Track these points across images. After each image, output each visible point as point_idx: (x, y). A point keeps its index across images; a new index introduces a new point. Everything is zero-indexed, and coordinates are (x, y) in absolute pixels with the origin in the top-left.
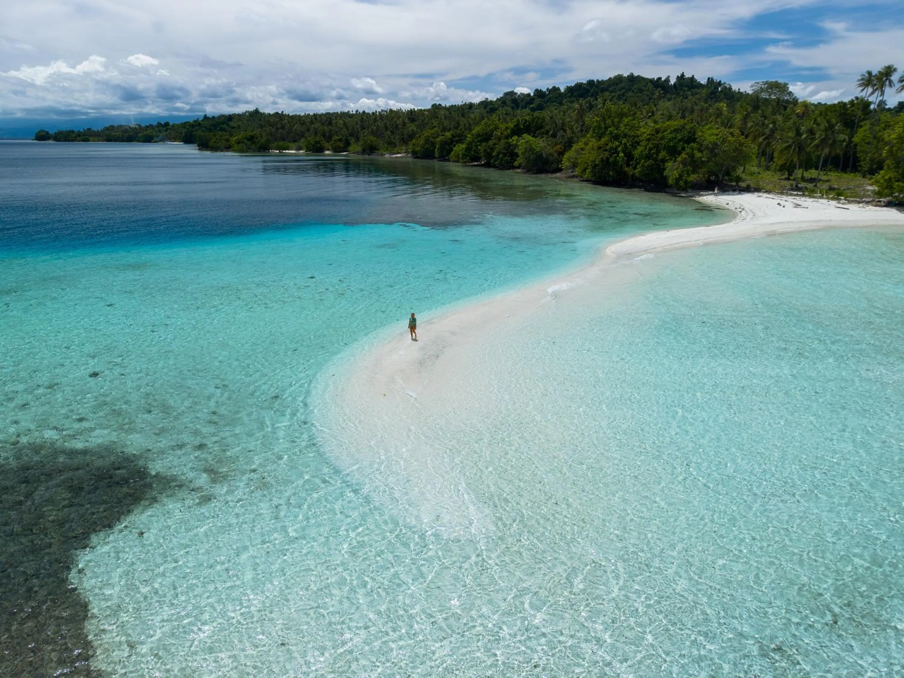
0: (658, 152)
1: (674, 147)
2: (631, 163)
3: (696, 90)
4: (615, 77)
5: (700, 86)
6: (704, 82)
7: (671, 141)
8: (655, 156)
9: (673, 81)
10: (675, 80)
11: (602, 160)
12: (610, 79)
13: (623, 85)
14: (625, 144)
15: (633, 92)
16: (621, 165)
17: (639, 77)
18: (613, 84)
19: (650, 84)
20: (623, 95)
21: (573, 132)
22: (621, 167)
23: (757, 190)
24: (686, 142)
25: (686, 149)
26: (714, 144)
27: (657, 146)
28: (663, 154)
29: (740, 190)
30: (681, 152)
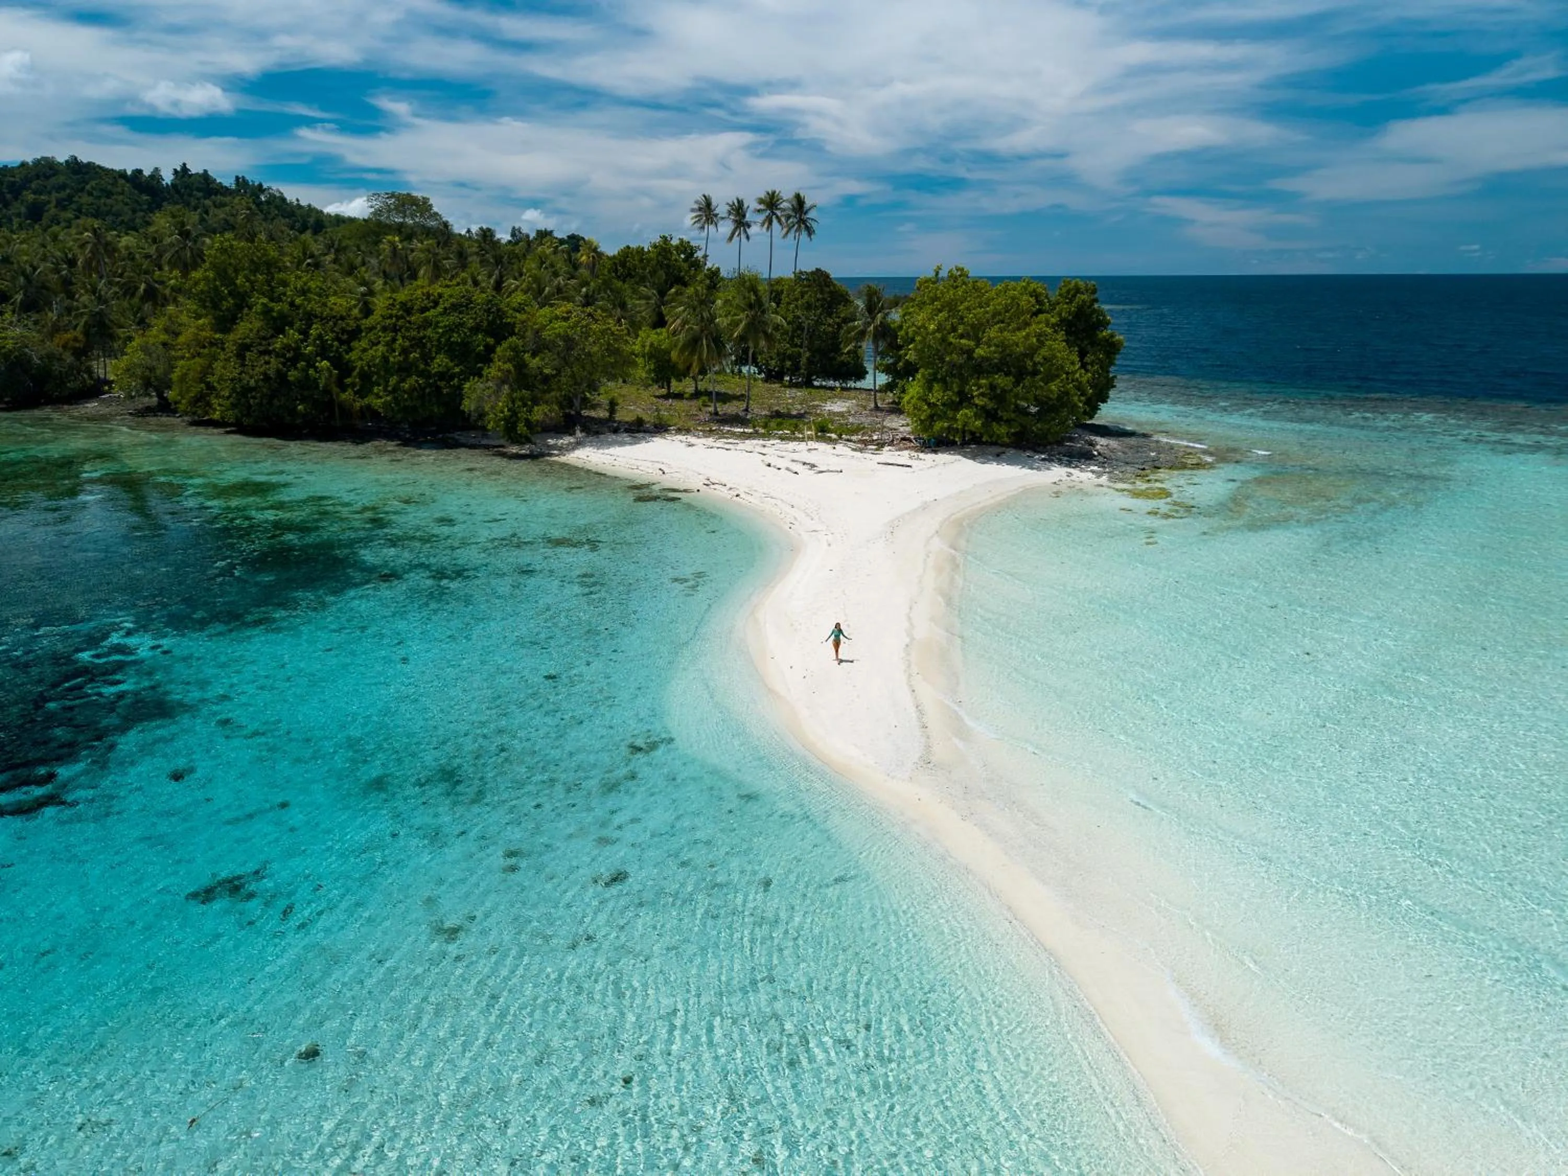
0: (427, 358)
1: (465, 345)
2: (348, 381)
3: (219, 198)
4: (37, 163)
5: (223, 190)
6: (229, 182)
7: (452, 331)
8: (422, 366)
9: (168, 177)
10: (172, 177)
11: (267, 378)
12: (23, 165)
13: (61, 179)
14: (320, 337)
15: (90, 194)
16: (326, 386)
17: (90, 165)
18: (38, 177)
19: (122, 181)
20: (70, 198)
21: (99, 298)
22: (327, 391)
23: (660, 428)
24: (489, 333)
25: (499, 349)
26: (568, 339)
27: (418, 343)
28: (440, 362)
29: (626, 431)
30: (487, 357)
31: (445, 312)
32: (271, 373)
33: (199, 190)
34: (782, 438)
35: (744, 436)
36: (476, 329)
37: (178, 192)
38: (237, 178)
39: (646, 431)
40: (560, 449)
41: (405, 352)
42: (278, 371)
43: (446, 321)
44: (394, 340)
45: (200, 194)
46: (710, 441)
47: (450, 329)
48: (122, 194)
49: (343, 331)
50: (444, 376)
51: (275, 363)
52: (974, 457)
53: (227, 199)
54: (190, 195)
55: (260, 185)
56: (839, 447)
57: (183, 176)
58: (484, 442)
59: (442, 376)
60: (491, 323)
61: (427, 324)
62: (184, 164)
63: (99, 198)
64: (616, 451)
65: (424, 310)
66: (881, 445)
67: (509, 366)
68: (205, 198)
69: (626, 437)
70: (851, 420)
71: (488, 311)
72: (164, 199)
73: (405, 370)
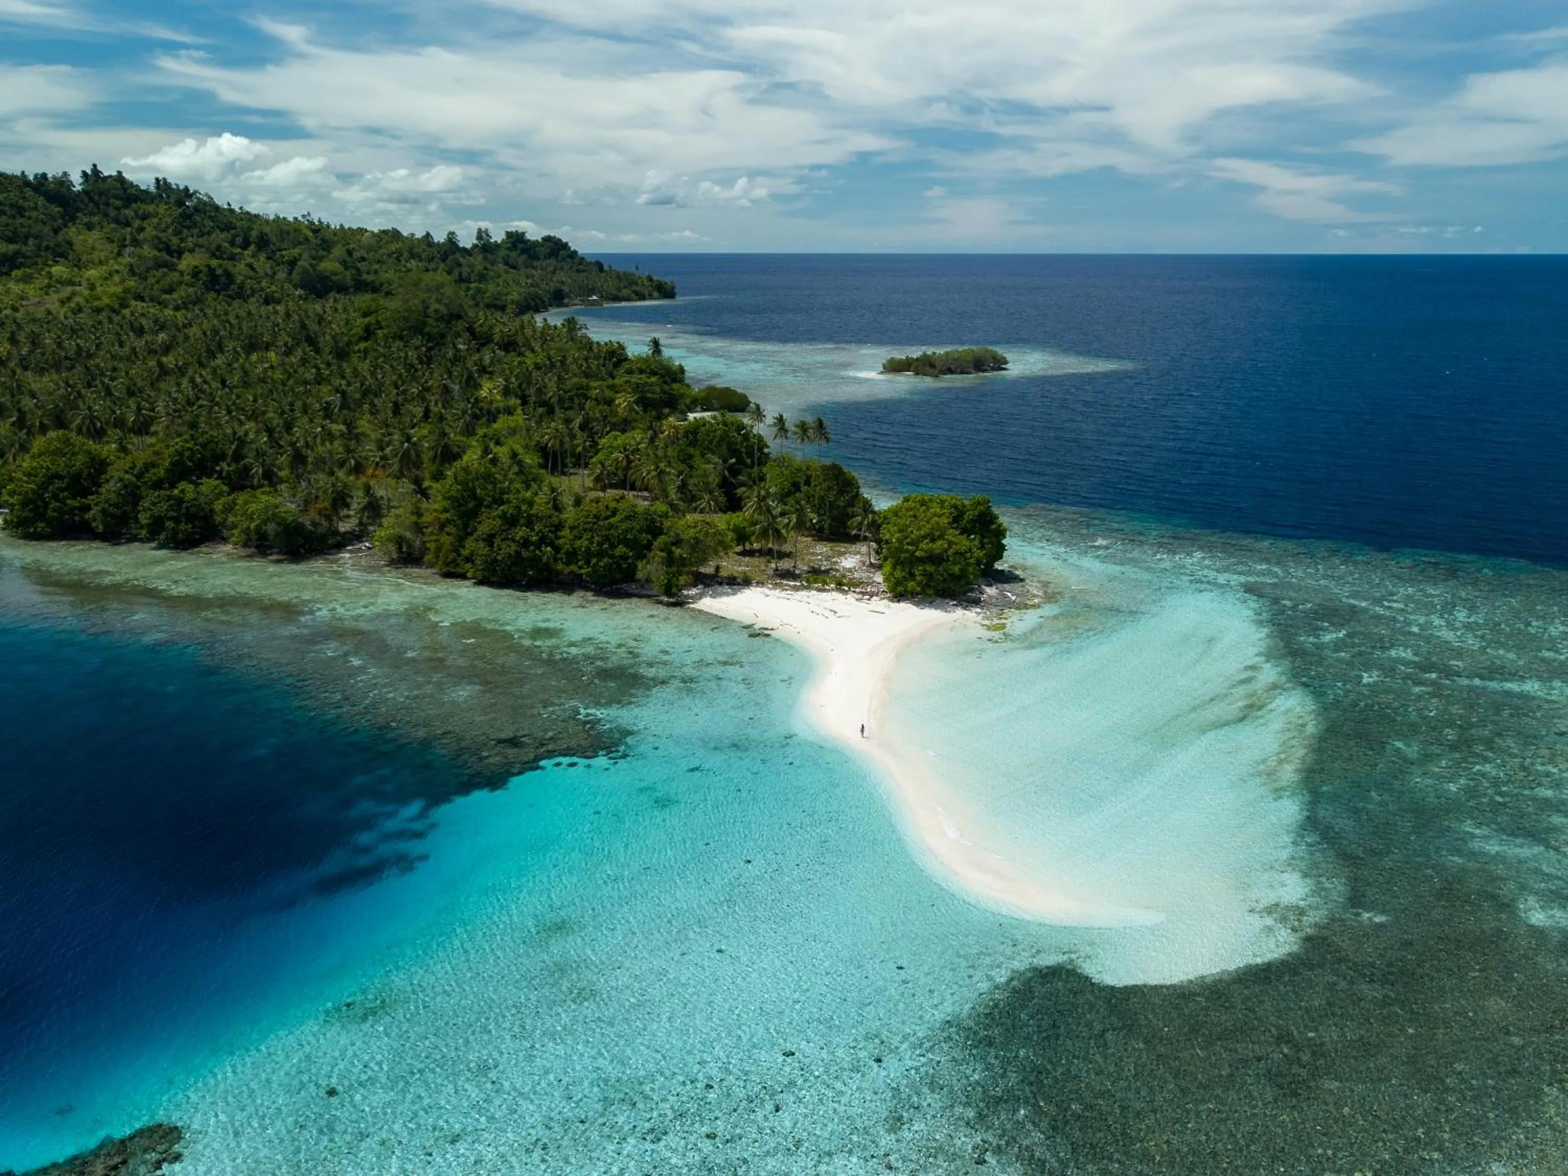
0: (613, 547)
1: (635, 540)
3: (141, 206)
5: (144, 196)
6: (148, 185)
8: (610, 552)
9: (77, 182)
10: (83, 181)
14: (540, 530)
16: (547, 560)
22: (548, 563)
23: (746, 582)
24: (648, 532)
25: (656, 543)
26: (696, 538)
27: (607, 538)
28: (620, 550)
29: (728, 584)
30: (649, 547)
31: (622, 521)
32: (512, 553)
33: (117, 197)
34: (819, 590)
35: (796, 589)
36: (640, 531)
37: (91, 199)
38: (157, 180)
39: (739, 584)
40: (692, 598)
41: (600, 544)
42: (516, 552)
43: (625, 526)
44: (593, 537)
45: (118, 203)
46: (777, 592)
47: (627, 531)
48: (36, 209)
49: (552, 525)
50: (624, 557)
51: (514, 547)
52: (917, 604)
53: (151, 208)
54: (107, 204)
55: (187, 189)
56: (849, 596)
57: (96, 181)
58: (644, 592)
59: (621, 557)
60: (648, 526)
61: (611, 527)
62: (95, 166)
63: (14, 217)
64: (725, 599)
65: (607, 518)
66: (872, 595)
67: (664, 554)
68: (126, 207)
69: (726, 588)
70: (856, 575)
71: (646, 519)
72: (78, 210)
73: (601, 554)
